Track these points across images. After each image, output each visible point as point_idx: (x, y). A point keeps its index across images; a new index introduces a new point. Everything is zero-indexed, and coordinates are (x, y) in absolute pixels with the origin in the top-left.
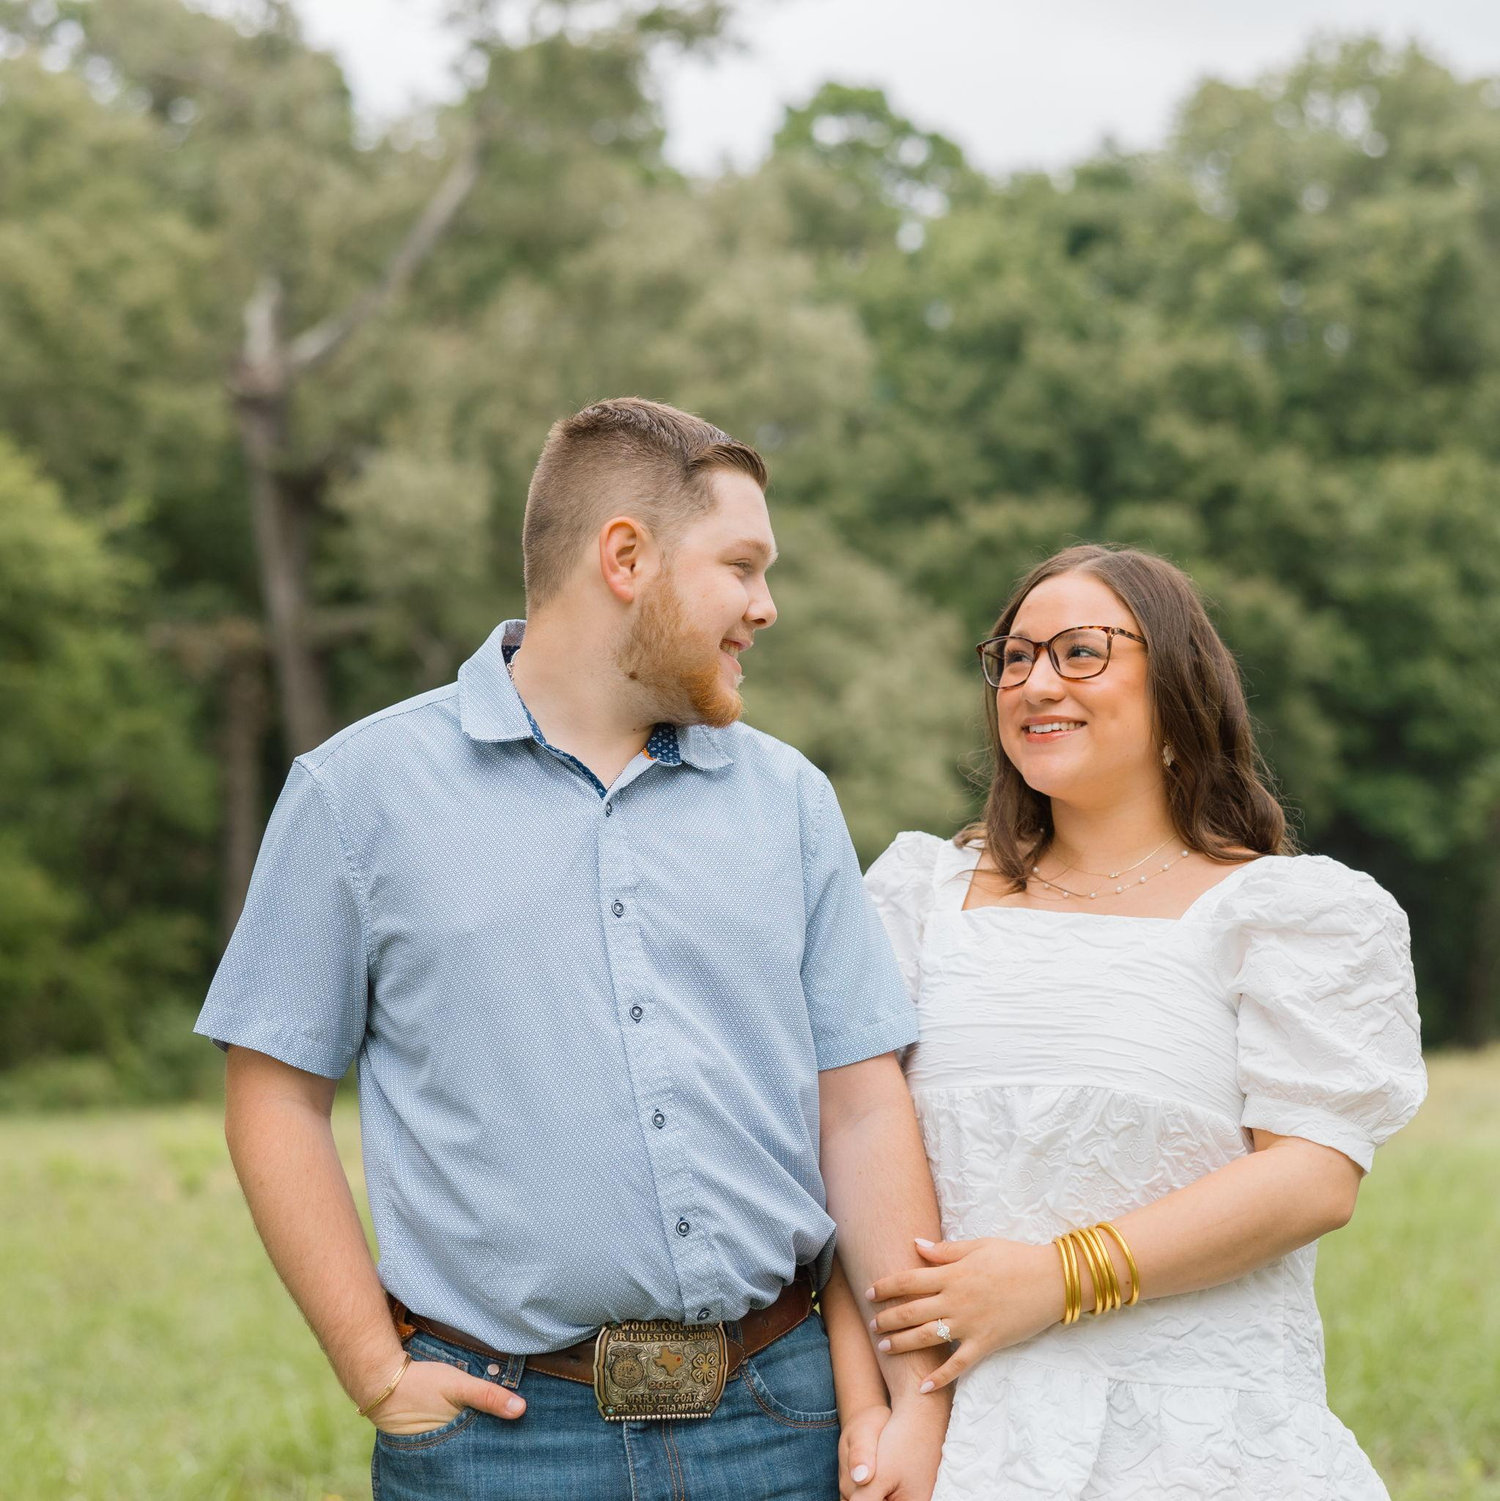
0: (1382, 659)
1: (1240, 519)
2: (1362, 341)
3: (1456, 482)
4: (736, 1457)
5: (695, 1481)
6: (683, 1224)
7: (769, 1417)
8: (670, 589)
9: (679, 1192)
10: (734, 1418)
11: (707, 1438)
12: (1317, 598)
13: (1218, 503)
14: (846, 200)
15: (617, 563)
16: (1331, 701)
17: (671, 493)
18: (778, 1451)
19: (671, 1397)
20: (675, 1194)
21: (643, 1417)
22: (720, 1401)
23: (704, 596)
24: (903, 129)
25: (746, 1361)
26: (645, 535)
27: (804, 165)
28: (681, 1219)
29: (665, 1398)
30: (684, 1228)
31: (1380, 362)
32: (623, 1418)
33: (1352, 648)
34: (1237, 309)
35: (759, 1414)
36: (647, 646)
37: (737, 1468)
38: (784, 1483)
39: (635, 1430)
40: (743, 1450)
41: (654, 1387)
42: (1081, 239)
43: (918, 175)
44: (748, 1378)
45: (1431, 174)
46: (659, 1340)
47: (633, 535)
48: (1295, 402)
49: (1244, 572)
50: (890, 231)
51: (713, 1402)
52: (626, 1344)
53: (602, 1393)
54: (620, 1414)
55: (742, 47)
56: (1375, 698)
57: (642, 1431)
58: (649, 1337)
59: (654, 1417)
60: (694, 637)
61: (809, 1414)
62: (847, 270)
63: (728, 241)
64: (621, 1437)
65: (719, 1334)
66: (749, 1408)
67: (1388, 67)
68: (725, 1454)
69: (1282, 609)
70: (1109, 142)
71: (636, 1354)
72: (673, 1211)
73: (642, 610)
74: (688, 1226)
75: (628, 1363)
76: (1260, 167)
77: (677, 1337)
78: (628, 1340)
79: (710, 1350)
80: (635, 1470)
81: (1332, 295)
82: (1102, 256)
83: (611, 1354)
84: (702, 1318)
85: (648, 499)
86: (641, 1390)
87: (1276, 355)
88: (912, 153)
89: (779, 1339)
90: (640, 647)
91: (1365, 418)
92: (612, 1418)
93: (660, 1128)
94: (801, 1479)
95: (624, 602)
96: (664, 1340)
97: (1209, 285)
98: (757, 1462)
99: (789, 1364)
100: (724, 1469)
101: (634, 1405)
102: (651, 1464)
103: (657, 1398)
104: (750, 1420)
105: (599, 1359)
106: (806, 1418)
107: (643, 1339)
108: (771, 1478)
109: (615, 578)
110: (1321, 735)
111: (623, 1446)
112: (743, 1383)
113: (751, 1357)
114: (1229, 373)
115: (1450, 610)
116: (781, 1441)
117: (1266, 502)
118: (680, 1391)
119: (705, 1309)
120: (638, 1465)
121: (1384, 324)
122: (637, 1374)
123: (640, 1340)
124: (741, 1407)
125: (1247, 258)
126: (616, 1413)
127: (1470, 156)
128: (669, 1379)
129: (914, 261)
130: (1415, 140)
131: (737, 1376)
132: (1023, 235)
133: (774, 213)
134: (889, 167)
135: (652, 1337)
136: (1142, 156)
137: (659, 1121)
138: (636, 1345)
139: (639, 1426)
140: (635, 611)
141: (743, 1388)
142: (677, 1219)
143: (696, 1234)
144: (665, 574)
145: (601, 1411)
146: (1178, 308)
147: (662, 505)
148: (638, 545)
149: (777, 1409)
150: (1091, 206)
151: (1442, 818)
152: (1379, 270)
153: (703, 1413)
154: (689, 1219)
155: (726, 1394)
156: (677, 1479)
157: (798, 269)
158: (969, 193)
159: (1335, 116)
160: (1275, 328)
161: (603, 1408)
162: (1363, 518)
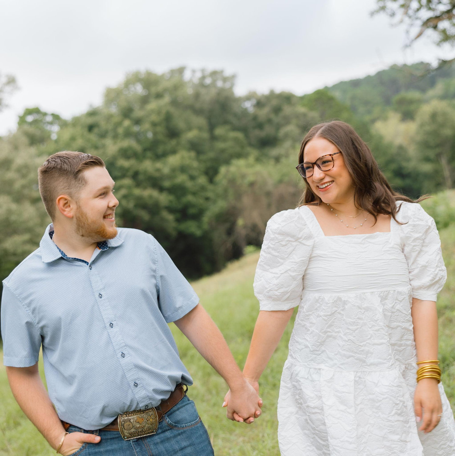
0: (178, 198)
1: (141, 177)
2: (155, 134)
3: (183, 158)
4: (166, 442)
5: (155, 451)
6: (136, 384)
7: (174, 429)
8: (82, 211)
9: (133, 375)
10: (164, 432)
11: (157, 439)
12: (161, 189)
13: (135, 175)
14: (38, 133)
15: (64, 209)
16: (170, 210)
17: (72, 184)
18: (179, 437)
19: (142, 430)
20: (132, 376)
21: (136, 438)
22: (158, 428)
23: (92, 210)
24: (45, 114)
25: (164, 415)
26: (69, 198)
27: (26, 127)
28: (135, 382)
29: (140, 431)
30: (136, 385)
31: (160, 137)
32: (130, 439)
33: (171, 198)
34: (128, 134)
35: (171, 429)
36: (82, 227)
37: (167, 445)
38: (183, 446)
39: (134, 442)
40: (168, 439)
41: (137, 428)
42: (91, 128)
43: (51, 123)
44: (165, 420)
45: (159, 96)
46: (136, 415)
47: (66, 199)
48: (145, 150)
49: (145, 188)
50: (49, 137)
51: (156, 429)
52: (126, 418)
53: (122, 433)
54: (129, 438)
55: (7, 106)
56: (180, 206)
57: (136, 441)
58: (132, 415)
59: (138, 437)
60: (94, 222)
61: (187, 424)
62: (43, 147)
63: (16, 147)
64: (131, 444)
65: (154, 410)
66: (167, 428)
67: (143, 76)
68: (162, 442)
69: (155, 193)
70: (91, 106)
71: (130, 420)
72: (132, 380)
73: (77, 218)
74: (137, 384)
75: (128, 423)
76: (124, 104)
77: (141, 413)
78: (127, 416)
79: (152, 415)
80: (136, 452)
81: (146, 126)
82: (96, 130)
83: (122, 421)
84: (146, 408)
85: (66, 188)
86: (133, 430)
87: (138, 141)
88: (49, 119)
89: (174, 406)
90: (81, 228)
91: (160, 149)
92: (127, 440)
93: (124, 357)
94: (188, 443)
95: (71, 218)
96: (137, 414)
97: (120, 131)
98: (173, 442)
99: (177, 412)
100: (163, 446)
101: (132, 435)
102: (141, 449)
103: (138, 432)
104: (168, 431)
105: (119, 424)
106: (186, 426)
107: (131, 416)
108: (178, 445)
109: (65, 213)
110: (170, 217)
111: (132, 446)
112: (164, 422)
113: (165, 414)
114: (130, 148)
115: (189, 184)
116: (179, 434)
117: (145, 172)
118: (145, 428)
119: (147, 406)
120: (137, 450)
121: (159, 129)
122: (131, 426)
123: (130, 416)
124: (165, 429)
125: (127, 123)
126: (127, 438)
127: (165, 90)
128: (141, 425)
129: (56, 141)
130: (154, 90)
131: (162, 420)
132: (78, 130)
133: (24, 140)
134: (45, 123)
135: (133, 414)
136: (98, 107)
137: (123, 355)
138: (129, 418)
139: (135, 440)
140: (75, 219)
141: (164, 423)
142: (134, 382)
143: (140, 386)
144: (79, 208)
145: (123, 438)
146: (115, 137)
147: (71, 189)
148: (68, 201)
149: (175, 426)
150: (90, 121)
151: (199, 227)
152: (154, 118)
153: (153, 433)
154: (137, 382)
155: (159, 426)
156: (149, 452)
157: (33, 150)
158: (64, 124)
159: (135, 89)
160: (136, 136)
161: (124, 437)
162: (166, 170)
